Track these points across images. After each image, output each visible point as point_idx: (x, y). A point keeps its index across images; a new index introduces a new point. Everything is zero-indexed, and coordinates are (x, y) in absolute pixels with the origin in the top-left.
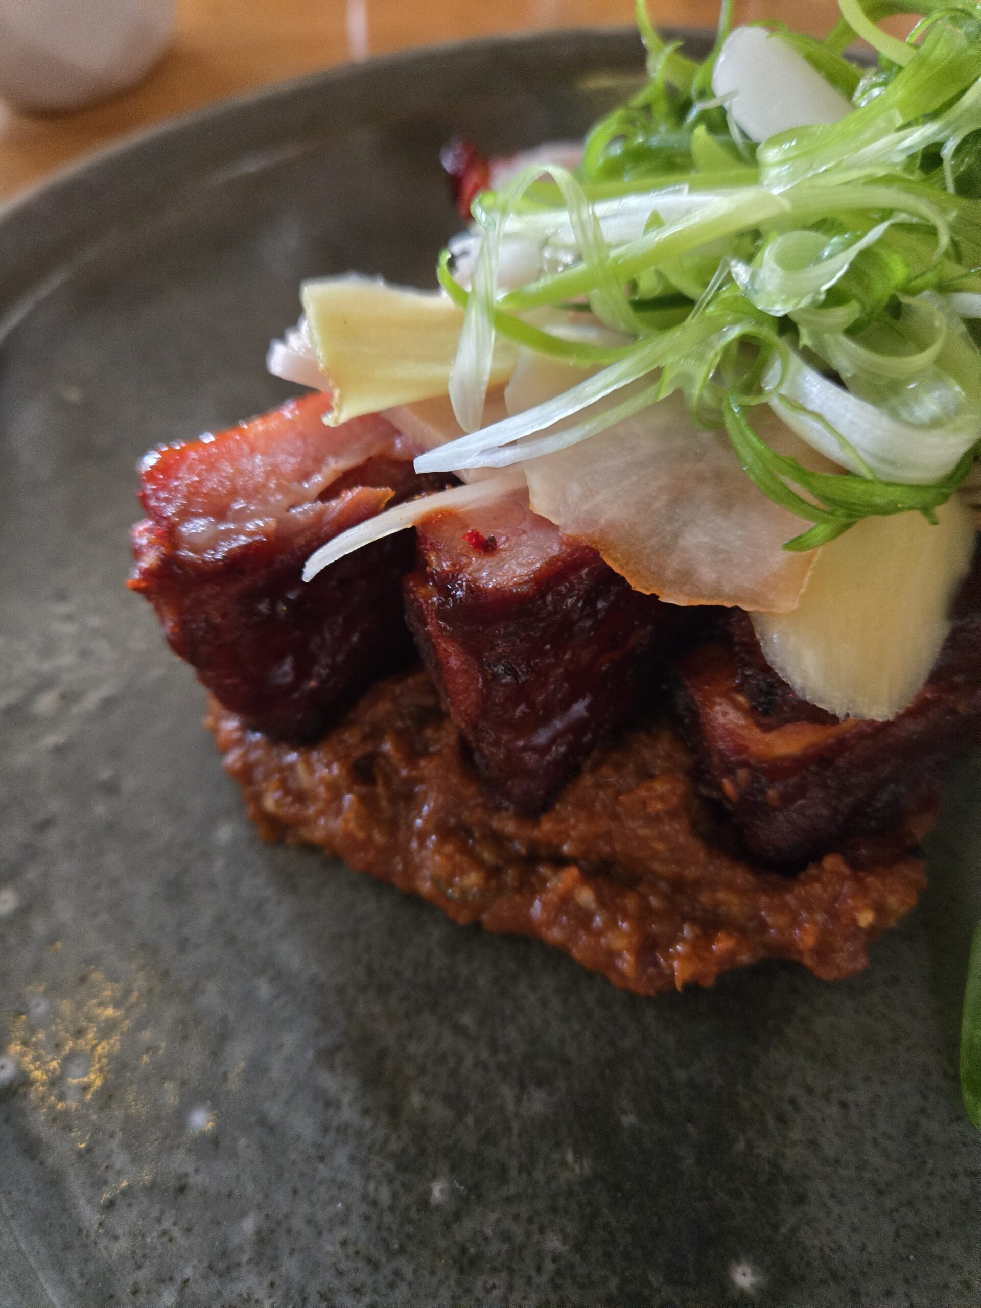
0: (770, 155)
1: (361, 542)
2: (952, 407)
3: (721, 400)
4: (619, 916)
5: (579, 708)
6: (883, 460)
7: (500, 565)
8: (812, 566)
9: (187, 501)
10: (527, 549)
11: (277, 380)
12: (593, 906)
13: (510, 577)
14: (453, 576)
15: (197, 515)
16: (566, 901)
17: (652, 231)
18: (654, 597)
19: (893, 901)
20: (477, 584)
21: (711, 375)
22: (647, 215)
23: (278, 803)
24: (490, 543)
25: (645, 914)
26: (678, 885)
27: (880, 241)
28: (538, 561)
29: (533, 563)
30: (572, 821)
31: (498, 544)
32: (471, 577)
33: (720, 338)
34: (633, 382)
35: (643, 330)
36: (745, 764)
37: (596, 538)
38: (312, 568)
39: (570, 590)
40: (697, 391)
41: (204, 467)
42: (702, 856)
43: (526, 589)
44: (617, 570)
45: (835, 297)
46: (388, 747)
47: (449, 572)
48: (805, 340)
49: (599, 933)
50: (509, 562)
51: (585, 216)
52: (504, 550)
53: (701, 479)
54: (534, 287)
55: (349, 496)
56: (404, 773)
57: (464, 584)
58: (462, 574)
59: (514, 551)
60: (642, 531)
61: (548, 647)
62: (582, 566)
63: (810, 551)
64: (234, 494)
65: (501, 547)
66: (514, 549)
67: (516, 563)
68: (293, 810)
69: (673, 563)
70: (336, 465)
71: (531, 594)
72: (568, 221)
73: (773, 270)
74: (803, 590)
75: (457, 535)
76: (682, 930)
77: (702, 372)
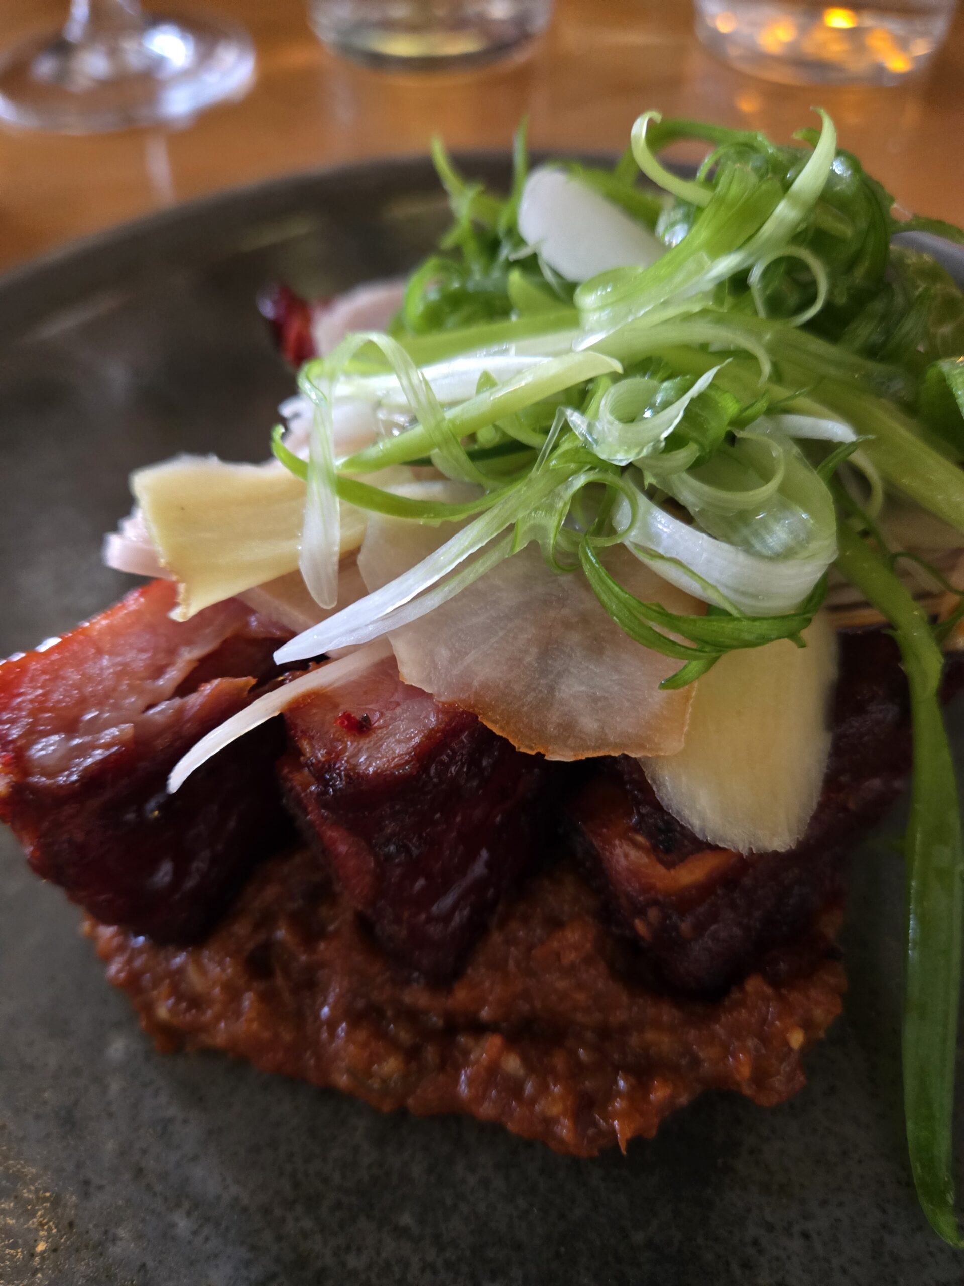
0: (588, 300)
1: (228, 740)
2: (802, 536)
3: (576, 544)
4: (550, 1079)
5: (478, 869)
6: (744, 594)
7: (378, 745)
8: (691, 702)
9: (32, 719)
10: (404, 723)
11: (117, 573)
12: (522, 1072)
13: (390, 758)
14: (330, 766)
15: (47, 734)
16: (493, 1070)
17: (485, 391)
18: (540, 756)
19: (819, 1014)
20: (357, 771)
21: (563, 522)
22: (477, 376)
23: (172, 1011)
24: (364, 723)
25: (577, 1070)
26: (605, 1033)
27: (712, 386)
28: (416, 735)
29: (411, 739)
30: (487, 984)
31: (372, 723)
32: (349, 765)
33: (566, 489)
34: (486, 544)
35: (488, 483)
36: (655, 902)
37: (472, 702)
38: (177, 777)
39: (452, 758)
40: (552, 538)
41: (47, 677)
42: (624, 999)
43: (409, 770)
44: (498, 733)
45: (675, 441)
46: (282, 934)
47: (324, 761)
48: (649, 480)
49: (533, 1101)
50: (387, 740)
51: (415, 381)
52: (380, 728)
53: (567, 625)
54: (373, 452)
55: (207, 689)
56: (304, 958)
57: (343, 773)
58: (339, 762)
59: (390, 727)
60: (517, 688)
61: (438, 815)
62: (462, 731)
63: (687, 687)
64: (83, 703)
65: (376, 725)
66: (390, 725)
67: (394, 740)
68: (188, 1017)
69: (554, 718)
70: (188, 656)
71: (415, 773)
72: (399, 385)
73: (611, 424)
74: (686, 729)
75: (328, 718)
76: (616, 1082)
77: (552, 523)
